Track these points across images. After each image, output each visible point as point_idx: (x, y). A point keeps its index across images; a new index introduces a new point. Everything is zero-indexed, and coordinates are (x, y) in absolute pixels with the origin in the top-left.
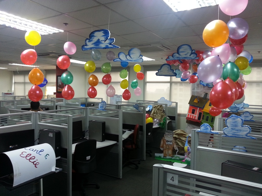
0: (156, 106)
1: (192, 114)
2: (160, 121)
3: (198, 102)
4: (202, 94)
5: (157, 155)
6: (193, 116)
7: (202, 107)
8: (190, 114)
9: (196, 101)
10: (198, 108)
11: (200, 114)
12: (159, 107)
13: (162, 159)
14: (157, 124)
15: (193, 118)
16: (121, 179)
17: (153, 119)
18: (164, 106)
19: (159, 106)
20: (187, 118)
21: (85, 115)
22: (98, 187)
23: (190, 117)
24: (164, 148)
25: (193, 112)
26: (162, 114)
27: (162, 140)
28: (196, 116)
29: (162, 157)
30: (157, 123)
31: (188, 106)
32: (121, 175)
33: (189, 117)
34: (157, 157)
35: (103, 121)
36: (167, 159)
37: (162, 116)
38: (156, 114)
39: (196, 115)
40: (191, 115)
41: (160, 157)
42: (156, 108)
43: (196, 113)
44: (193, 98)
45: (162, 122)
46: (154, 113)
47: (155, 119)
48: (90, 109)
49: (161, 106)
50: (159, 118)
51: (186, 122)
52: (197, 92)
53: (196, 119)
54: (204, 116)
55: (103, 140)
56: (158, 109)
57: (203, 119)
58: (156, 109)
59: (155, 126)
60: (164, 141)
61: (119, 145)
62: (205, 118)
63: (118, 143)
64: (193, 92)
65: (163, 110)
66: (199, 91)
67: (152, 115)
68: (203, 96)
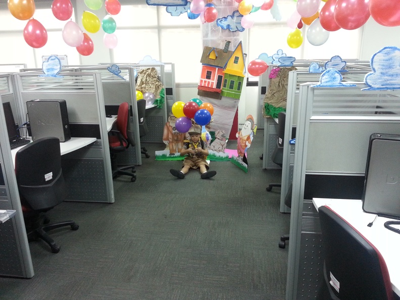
0: (143, 71)
1: (207, 80)
2: (155, 96)
3: (216, 57)
4: (219, 44)
5: (158, 153)
6: (209, 83)
7: (223, 66)
8: (204, 80)
9: (212, 56)
10: (217, 68)
11: (220, 78)
12: (150, 71)
13: (167, 159)
14: (150, 102)
15: (210, 86)
16: (112, 203)
17: (143, 93)
18: (158, 69)
19: (149, 69)
20: (200, 87)
21: (11, 92)
22: (74, 228)
23: (205, 85)
24: (170, 140)
25: (208, 77)
26: (157, 83)
27: (166, 127)
28: (213, 82)
29: (168, 155)
30: (151, 100)
31: (200, 66)
32: (113, 197)
33: (203, 85)
34: (158, 157)
35: (61, 98)
36: (176, 157)
37: (157, 88)
38: (146, 84)
39: (214, 80)
40: (205, 82)
41: (164, 156)
42: (145, 74)
43: (214, 76)
44: (207, 51)
45: (158, 98)
46: (142, 83)
47: (146, 92)
48: (21, 76)
49: (153, 69)
50: (153, 90)
51: (198, 94)
52: (213, 41)
53: (214, 87)
54: (226, 81)
55: (67, 138)
56: (149, 75)
57: (225, 86)
58: (145, 76)
59: (149, 105)
60: (168, 129)
61: (102, 145)
62: (228, 83)
63: (99, 140)
64: (204, 42)
65: (158, 76)
66: (215, 38)
67: (139, 86)
68: (222, 47)
